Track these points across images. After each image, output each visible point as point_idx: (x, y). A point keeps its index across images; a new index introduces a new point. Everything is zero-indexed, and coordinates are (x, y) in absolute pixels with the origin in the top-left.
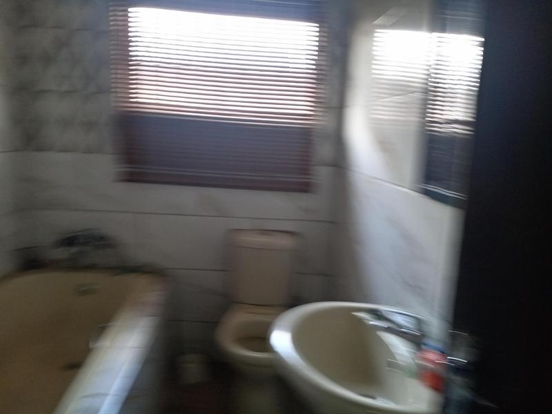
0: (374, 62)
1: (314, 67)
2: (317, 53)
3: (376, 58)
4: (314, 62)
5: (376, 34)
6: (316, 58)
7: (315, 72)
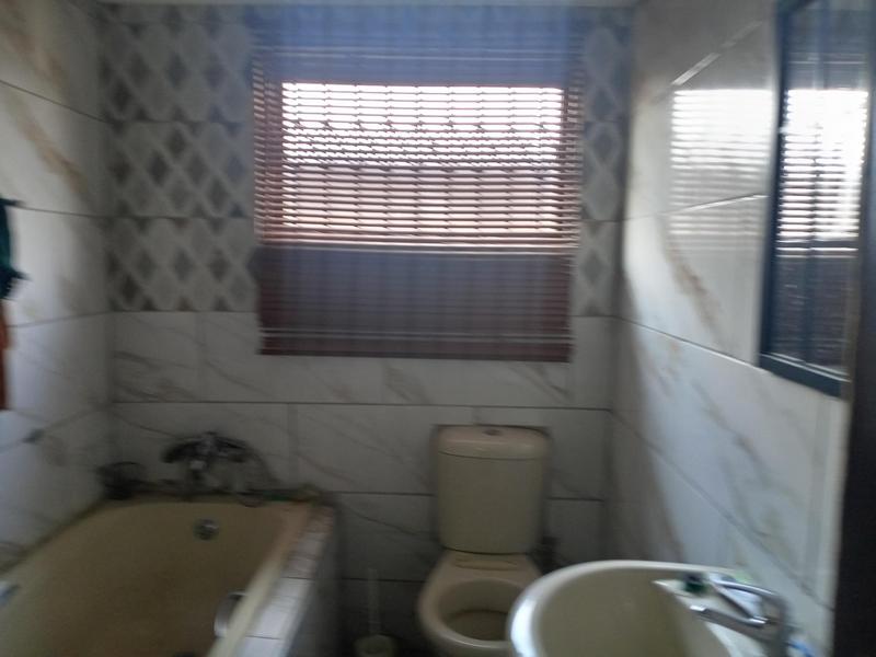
0: (674, 144)
1: (554, 157)
2: (558, 135)
3: (679, 137)
4: (554, 150)
5: (676, 99)
6: (558, 143)
7: (557, 165)
